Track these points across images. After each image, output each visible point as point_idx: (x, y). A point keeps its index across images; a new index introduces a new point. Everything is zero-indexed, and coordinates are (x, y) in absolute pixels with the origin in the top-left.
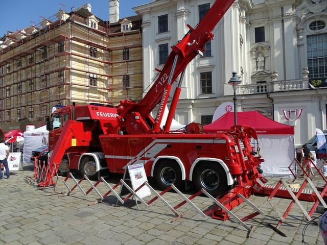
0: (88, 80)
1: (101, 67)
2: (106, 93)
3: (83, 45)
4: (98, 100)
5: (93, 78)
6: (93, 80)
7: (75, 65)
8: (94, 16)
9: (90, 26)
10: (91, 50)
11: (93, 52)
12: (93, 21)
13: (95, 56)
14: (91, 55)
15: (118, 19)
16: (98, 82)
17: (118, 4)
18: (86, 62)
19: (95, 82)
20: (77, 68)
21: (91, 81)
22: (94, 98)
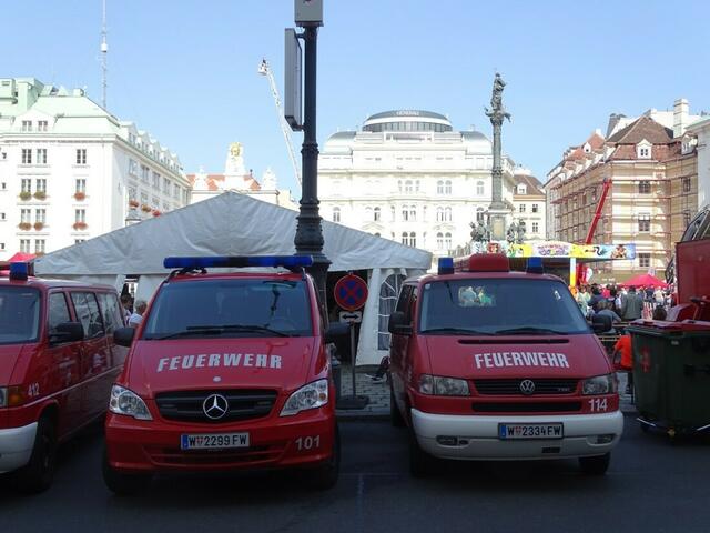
0: (637, 225)
1: (655, 204)
2: (664, 238)
3: (629, 183)
4: (652, 248)
5: (644, 221)
6: (644, 224)
7: (618, 211)
8: (644, 141)
9: (639, 156)
10: (640, 186)
11: (644, 187)
12: (645, 147)
13: (647, 192)
14: (641, 192)
15: (684, 131)
16: (651, 225)
17: (685, 108)
18: (632, 204)
19: (647, 226)
20: (621, 213)
21: (641, 225)
22: (644, 246)
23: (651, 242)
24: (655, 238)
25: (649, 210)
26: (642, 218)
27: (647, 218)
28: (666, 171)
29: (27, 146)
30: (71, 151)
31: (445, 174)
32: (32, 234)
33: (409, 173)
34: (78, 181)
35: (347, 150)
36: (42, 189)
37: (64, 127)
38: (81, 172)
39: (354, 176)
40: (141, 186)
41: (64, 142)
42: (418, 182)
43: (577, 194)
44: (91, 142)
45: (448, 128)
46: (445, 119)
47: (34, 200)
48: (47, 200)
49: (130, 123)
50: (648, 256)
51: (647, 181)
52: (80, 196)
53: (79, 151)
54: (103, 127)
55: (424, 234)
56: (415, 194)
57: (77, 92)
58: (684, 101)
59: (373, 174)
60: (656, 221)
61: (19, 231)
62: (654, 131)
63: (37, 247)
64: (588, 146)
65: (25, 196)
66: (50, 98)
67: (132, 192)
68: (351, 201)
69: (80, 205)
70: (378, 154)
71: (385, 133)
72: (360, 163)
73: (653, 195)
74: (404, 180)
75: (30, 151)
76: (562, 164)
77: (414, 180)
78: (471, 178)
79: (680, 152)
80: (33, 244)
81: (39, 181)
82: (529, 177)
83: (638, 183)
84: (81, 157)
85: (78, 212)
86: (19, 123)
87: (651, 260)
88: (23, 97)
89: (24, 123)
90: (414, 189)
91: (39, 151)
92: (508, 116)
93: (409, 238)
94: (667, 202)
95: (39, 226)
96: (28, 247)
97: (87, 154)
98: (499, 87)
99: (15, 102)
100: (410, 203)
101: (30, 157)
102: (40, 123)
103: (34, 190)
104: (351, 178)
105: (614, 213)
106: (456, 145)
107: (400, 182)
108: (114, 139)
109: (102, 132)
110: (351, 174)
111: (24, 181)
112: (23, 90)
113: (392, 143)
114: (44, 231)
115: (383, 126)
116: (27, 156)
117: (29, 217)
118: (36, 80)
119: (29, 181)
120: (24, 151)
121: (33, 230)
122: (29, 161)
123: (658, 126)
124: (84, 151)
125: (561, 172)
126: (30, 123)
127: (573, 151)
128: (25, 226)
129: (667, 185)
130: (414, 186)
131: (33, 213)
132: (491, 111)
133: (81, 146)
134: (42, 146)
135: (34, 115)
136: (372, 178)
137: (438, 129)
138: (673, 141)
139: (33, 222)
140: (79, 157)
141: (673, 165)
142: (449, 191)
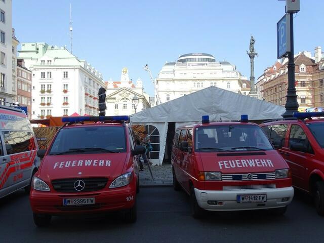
0: (300, 100)
1: (308, 91)
8: (303, 64)
9: (300, 71)
10: (301, 84)
11: (303, 84)
12: (303, 67)
13: (304, 86)
14: (302, 86)
15: (319, 60)
16: (306, 100)
17: (320, 50)
18: (298, 91)
19: (304, 100)
21: (302, 100)
24: (307, 106)
25: (305, 93)
26: (302, 97)
27: (304, 97)
28: (312, 77)
29: (43, 71)
30: (61, 72)
31: (213, 80)
32: (46, 108)
33: (198, 80)
34: (64, 85)
35: (172, 70)
36: (49, 89)
37: (58, 63)
38: (66, 81)
39: (175, 81)
40: (89, 87)
41: (58, 69)
42: (202, 83)
43: (273, 87)
44: (70, 68)
45: (214, 60)
46: (212, 56)
47: (46, 93)
48: (52, 93)
49: (84, 60)
51: (304, 81)
52: (65, 91)
53: (64, 73)
54: (74, 62)
57: (62, 48)
58: (319, 47)
59: (183, 80)
60: (308, 98)
61: (41, 106)
62: (307, 60)
63: (48, 113)
64: (275, 67)
65: (43, 92)
66: (51, 51)
67: (86, 89)
68: (174, 92)
69: (66, 95)
70: (185, 72)
71: (188, 63)
72: (178, 75)
73: (307, 88)
74: (196, 83)
75: (44, 73)
76: (264, 75)
77: (201, 82)
78: (225, 81)
79: (318, 69)
80: (46, 112)
81: (48, 85)
82: (247, 81)
83: (300, 82)
84: (65, 75)
85: (64, 98)
86: (39, 62)
88: (41, 50)
89: (42, 61)
90: (201, 86)
91: (48, 73)
92: (256, 54)
94: (313, 90)
95: (49, 104)
96: (44, 113)
97: (68, 74)
98: (252, 42)
99: (37, 53)
101: (44, 75)
102: (48, 61)
103: (46, 89)
104: (174, 82)
106: (218, 67)
107: (195, 83)
108: (79, 67)
109: (74, 64)
110: (174, 80)
111: (42, 85)
112: (41, 47)
113: (191, 67)
114: (51, 106)
115: (187, 60)
116: (43, 75)
117: (44, 101)
118: (45, 44)
119: (44, 85)
120: (42, 73)
121: (46, 106)
122: (44, 77)
123: (307, 58)
124: (67, 73)
125: (264, 78)
126: (44, 61)
127: (269, 69)
128: (43, 104)
129: (313, 83)
130: (201, 85)
131: (46, 99)
132: (249, 52)
133: (65, 70)
134: (49, 71)
135: (46, 58)
136: (183, 82)
137: (210, 60)
138: (315, 64)
139: (46, 103)
140: (64, 75)
141: (315, 75)
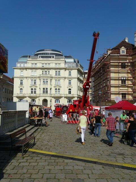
0: (120, 81)
1: (128, 73)
2: (132, 87)
3: (117, 64)
4: (127, 91)
5: (124, 80)
7: (112, 75)
8: (123, 47)
9: (121, 53)
11: (123, 66)
12: (123, 49)
13: (124, 68)
14: (122, 68)
16: (127, 82)
18: (119, 73)
19: (125, 82)
20: (114, 76)
22: (124, 90)
23: (126, 88)
24: (128, 87)
27: (125, 78)
28: (132, 59)
31: (58, 69)
33: (46, 69)
35: (26, 61)
46: (61, 52)
50: (125, 94)
51: (124, 63)
55: (51, 89)
56: (47, 75)
60: (128, 80)
68: (27, 78)
70: (36, 62)
71: (39, 56)
72: (29, 65)
73: (127, 69)
74: (44, 71)
77: (48, 71)
78: (67, 70)
87: (127, 96)
93: (45, 90)
94: (132, 72)
100: (45, 78)
104: (26, 70)
105: (111, 76)
106: (62, 59)
107: (43, 71)
110: (27, 68)
113: (41, 59)
129: (132, 64)
130: (48, 73)
136: (34, 70)
138: (134, 48)
142: (59, 74)
